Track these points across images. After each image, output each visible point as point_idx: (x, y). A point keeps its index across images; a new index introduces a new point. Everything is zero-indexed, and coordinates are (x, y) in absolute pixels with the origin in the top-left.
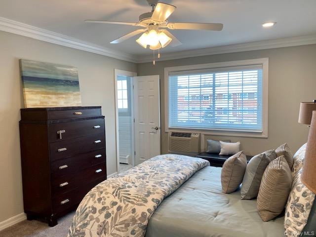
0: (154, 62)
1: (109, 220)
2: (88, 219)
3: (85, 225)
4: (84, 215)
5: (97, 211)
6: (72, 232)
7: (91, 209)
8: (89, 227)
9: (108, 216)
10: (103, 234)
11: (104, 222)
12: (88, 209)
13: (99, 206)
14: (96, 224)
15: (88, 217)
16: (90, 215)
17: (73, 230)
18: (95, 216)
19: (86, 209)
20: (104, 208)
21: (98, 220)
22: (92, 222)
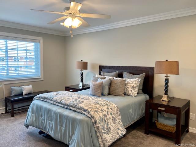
0: (72, 35)
1: (113, 115)
2: (106, 121)
3: (108, 124)
4: (104, 120)
5: (107, 115)
6: (105, 132)
7: (104, 116)
8: (109, 124)
9: (111, 114)
10: (116, 122)
11: (112, 117)
12: (103, 117)
13: (105, 113)
14: (111, 120)
15: (106, 120)
16: (106, 119)
17: (105, 131)
18: (108, 117)
19: (102, 118)
20: (108, 112)
21: (110, 118)
22: (109, 121)
